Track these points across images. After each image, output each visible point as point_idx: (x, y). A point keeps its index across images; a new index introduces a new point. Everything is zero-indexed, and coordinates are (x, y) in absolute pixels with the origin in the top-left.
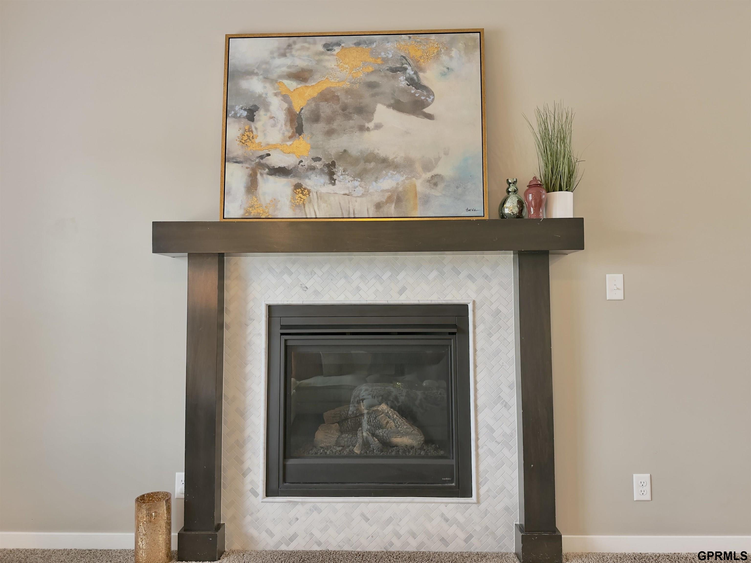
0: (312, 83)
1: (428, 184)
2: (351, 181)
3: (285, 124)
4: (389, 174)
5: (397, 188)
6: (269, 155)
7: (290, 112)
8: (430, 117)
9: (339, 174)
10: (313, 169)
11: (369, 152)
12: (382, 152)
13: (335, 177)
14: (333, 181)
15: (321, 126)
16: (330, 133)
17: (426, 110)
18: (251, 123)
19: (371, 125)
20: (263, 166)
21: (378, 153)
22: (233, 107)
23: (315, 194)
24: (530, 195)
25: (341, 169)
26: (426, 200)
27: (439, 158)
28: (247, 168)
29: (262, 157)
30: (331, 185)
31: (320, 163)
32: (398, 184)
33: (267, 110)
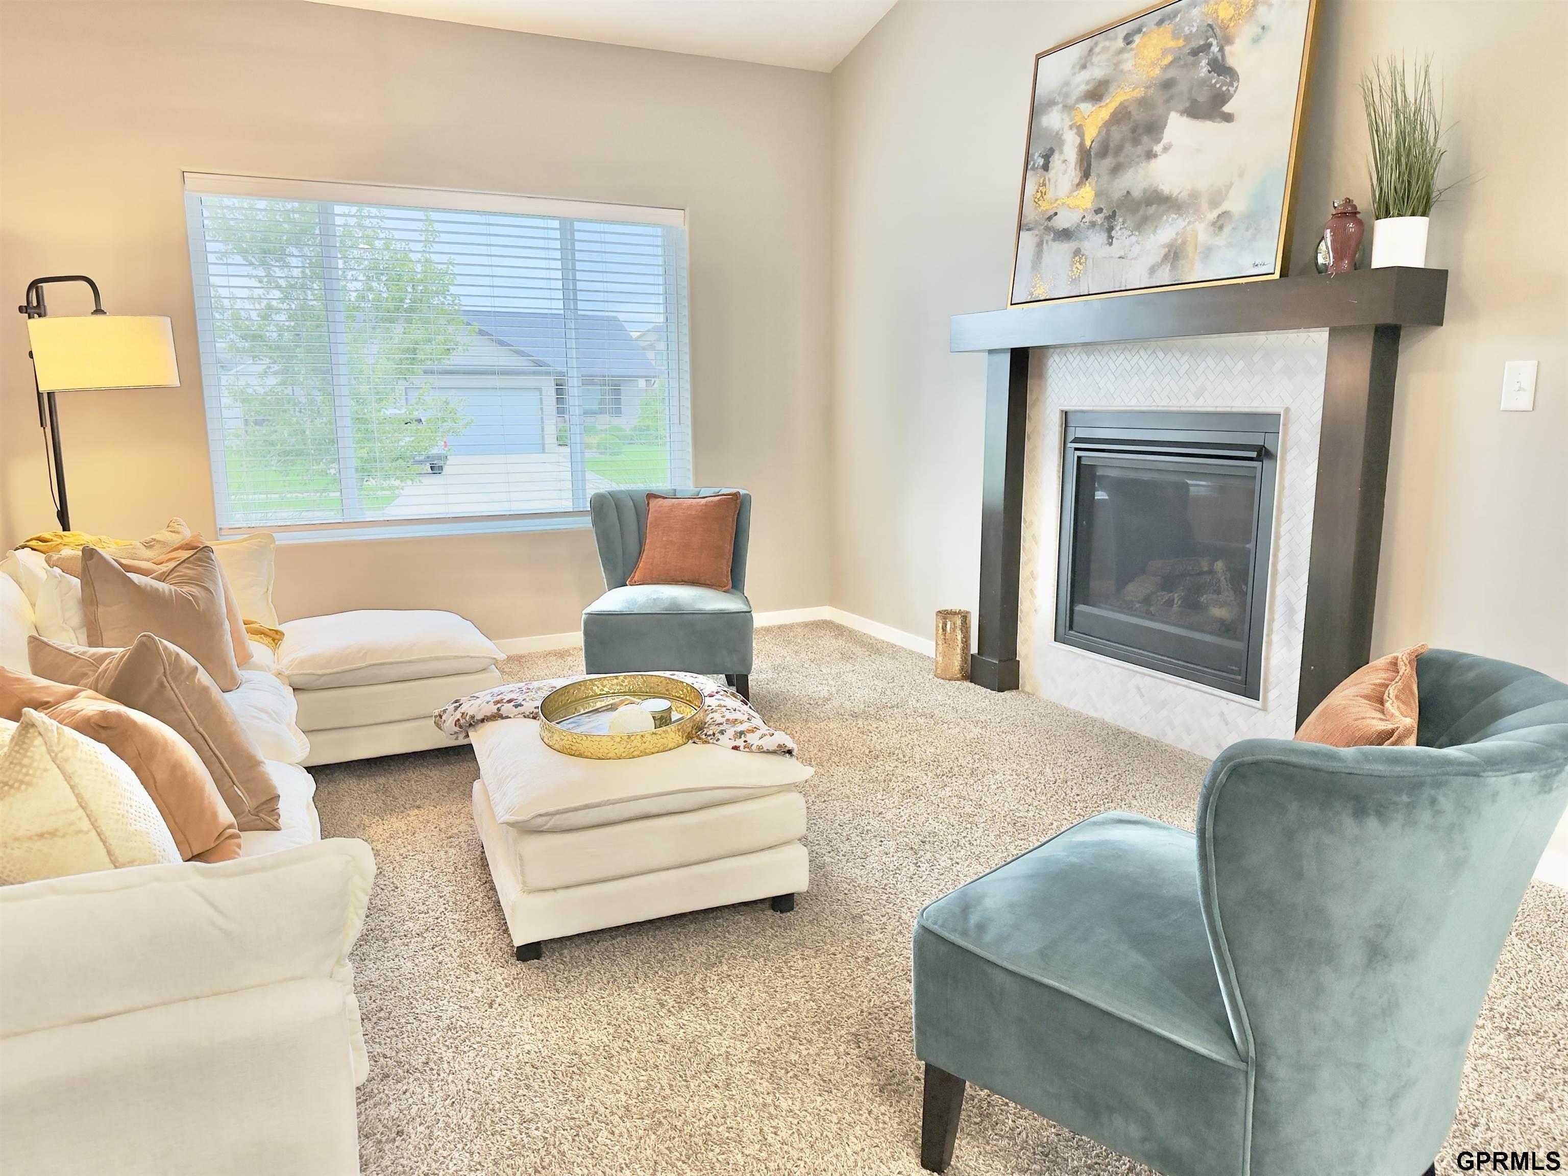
0: (1106, 100)
1: (1212, 228)
2: (1129, 236)
3: (1075, 169)
4: (1170, 219)
5: (1176, 240)
6: (1056, 214)
7: (1082, 145)
8: (1228, 118)
9: (1118, 228)
10: (1093, 224)
11: (1153, 189)
12: (1167, 187)
13: (1113, 233)
14: (1110, 239)
15: (1108, 162)
16: (1116, 170)
17: (1227, 108)
18: (1045, 172)
19: (1158, 148)
20: (1048, 229)
21: (1161, 190)
22: (1033, 155)
23: (1091, 260)
24: (1329, 231)
25: (1121, 220)
26: (1207, 253)
27: (1232, 184)
28: (1037, 235)
29: (1050, 218)
30: (1108, 246)
31: (1101, 215)
32: (1177, 234)
33: (1061, 152)
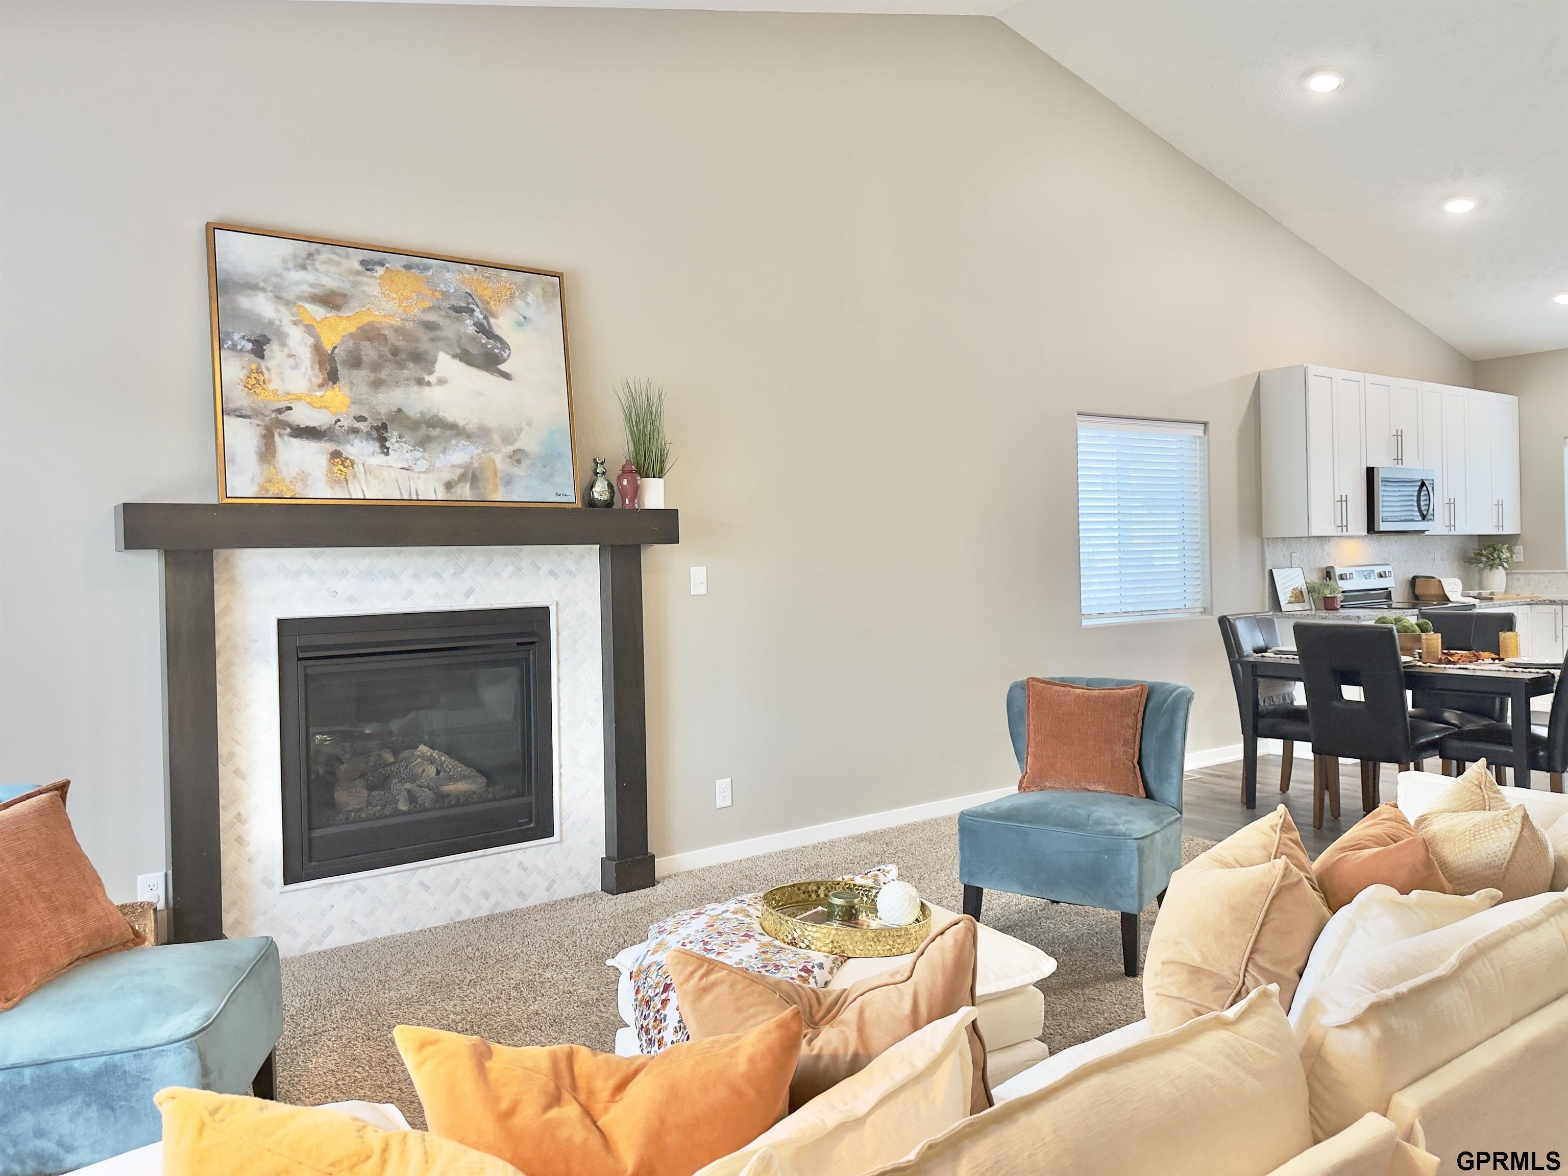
0: (346, 313)
1: (510, 460)
2: (411, 451)
3: (312, 367)
4: (460, 444)
5: (471, 463)
6: (290, 408)
7: (317, 348)
8: (506, 376)
9: (394, 440)
10: (355, 431)
11: (432, 414)
12: (451, 415)
13: (388, 444)
14: (385, 451)
15: (362, 375)
16: (377, 384)
17: (502, 367)
18: (260, 360)
19: (432, 379)
20: (285, 424)
21: (443, 416)
22: (229, 335)
23: (361, 466)
24: (625, 480)
25: (395, 433)
26: (508, 481)
27: (522, 429)
28: (258, 425)
29: (279, 411)
30: (383, 455)
31: (366, 423)
32: (472, 458)
33: (283, 344)
